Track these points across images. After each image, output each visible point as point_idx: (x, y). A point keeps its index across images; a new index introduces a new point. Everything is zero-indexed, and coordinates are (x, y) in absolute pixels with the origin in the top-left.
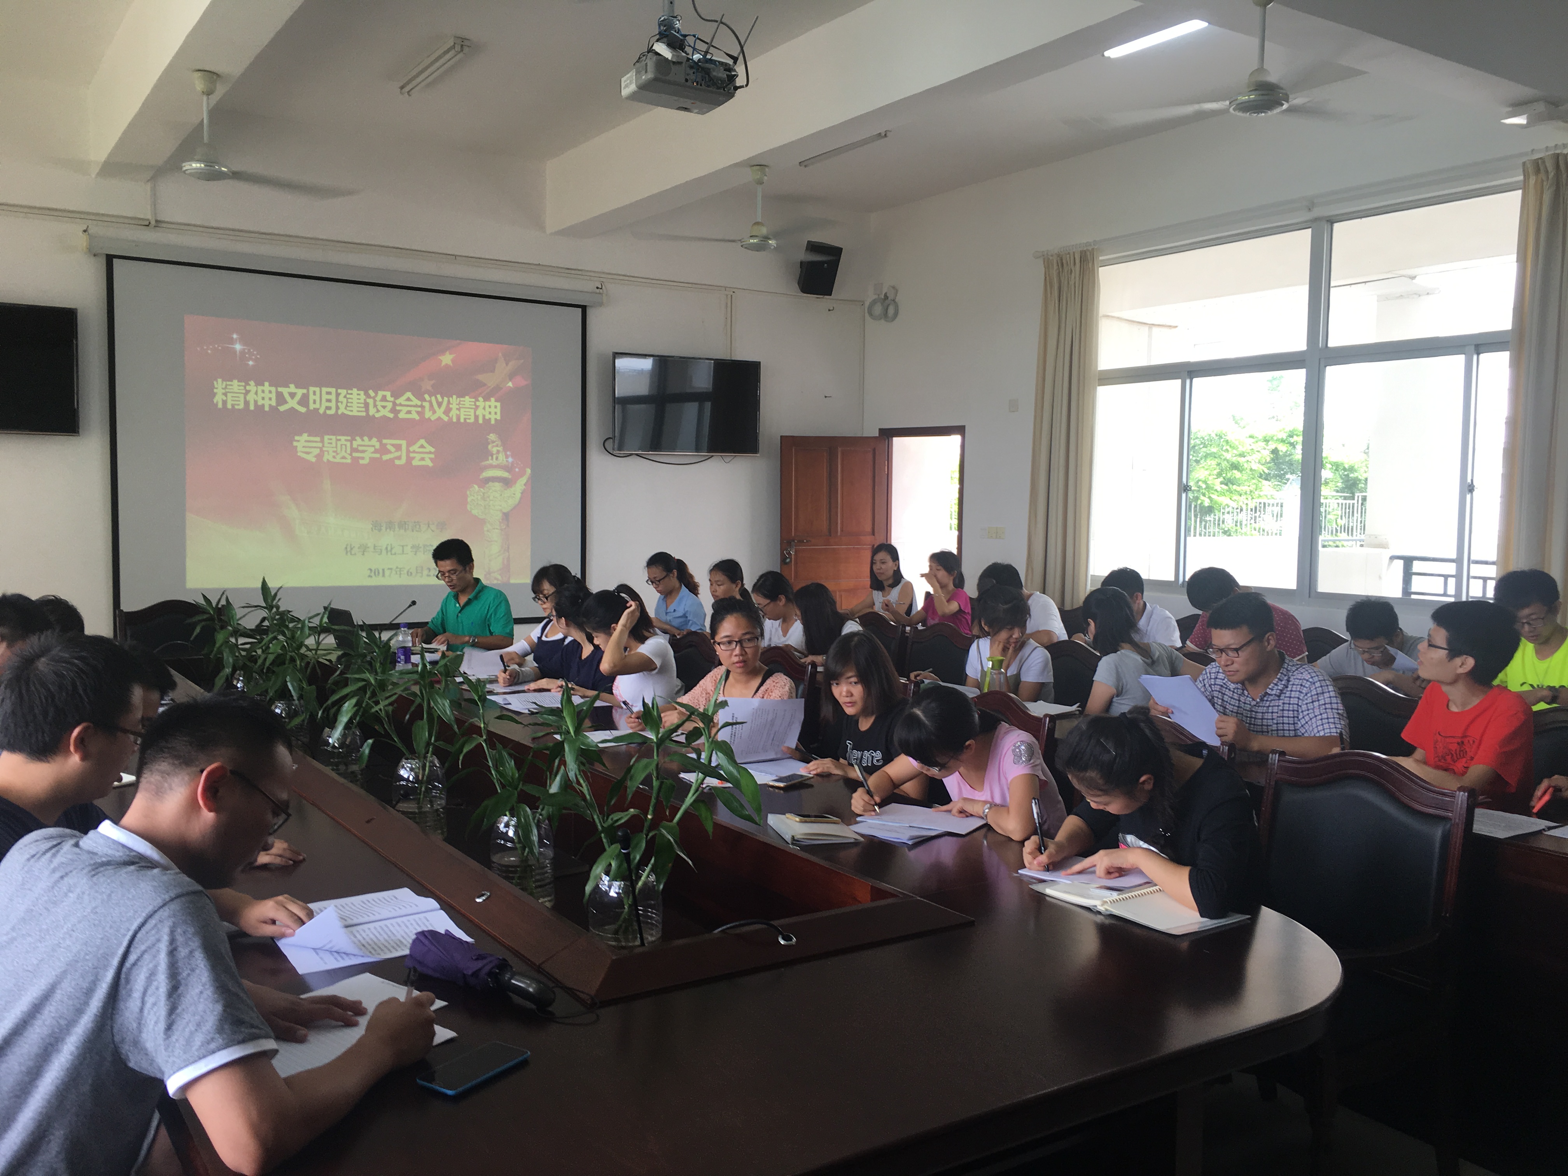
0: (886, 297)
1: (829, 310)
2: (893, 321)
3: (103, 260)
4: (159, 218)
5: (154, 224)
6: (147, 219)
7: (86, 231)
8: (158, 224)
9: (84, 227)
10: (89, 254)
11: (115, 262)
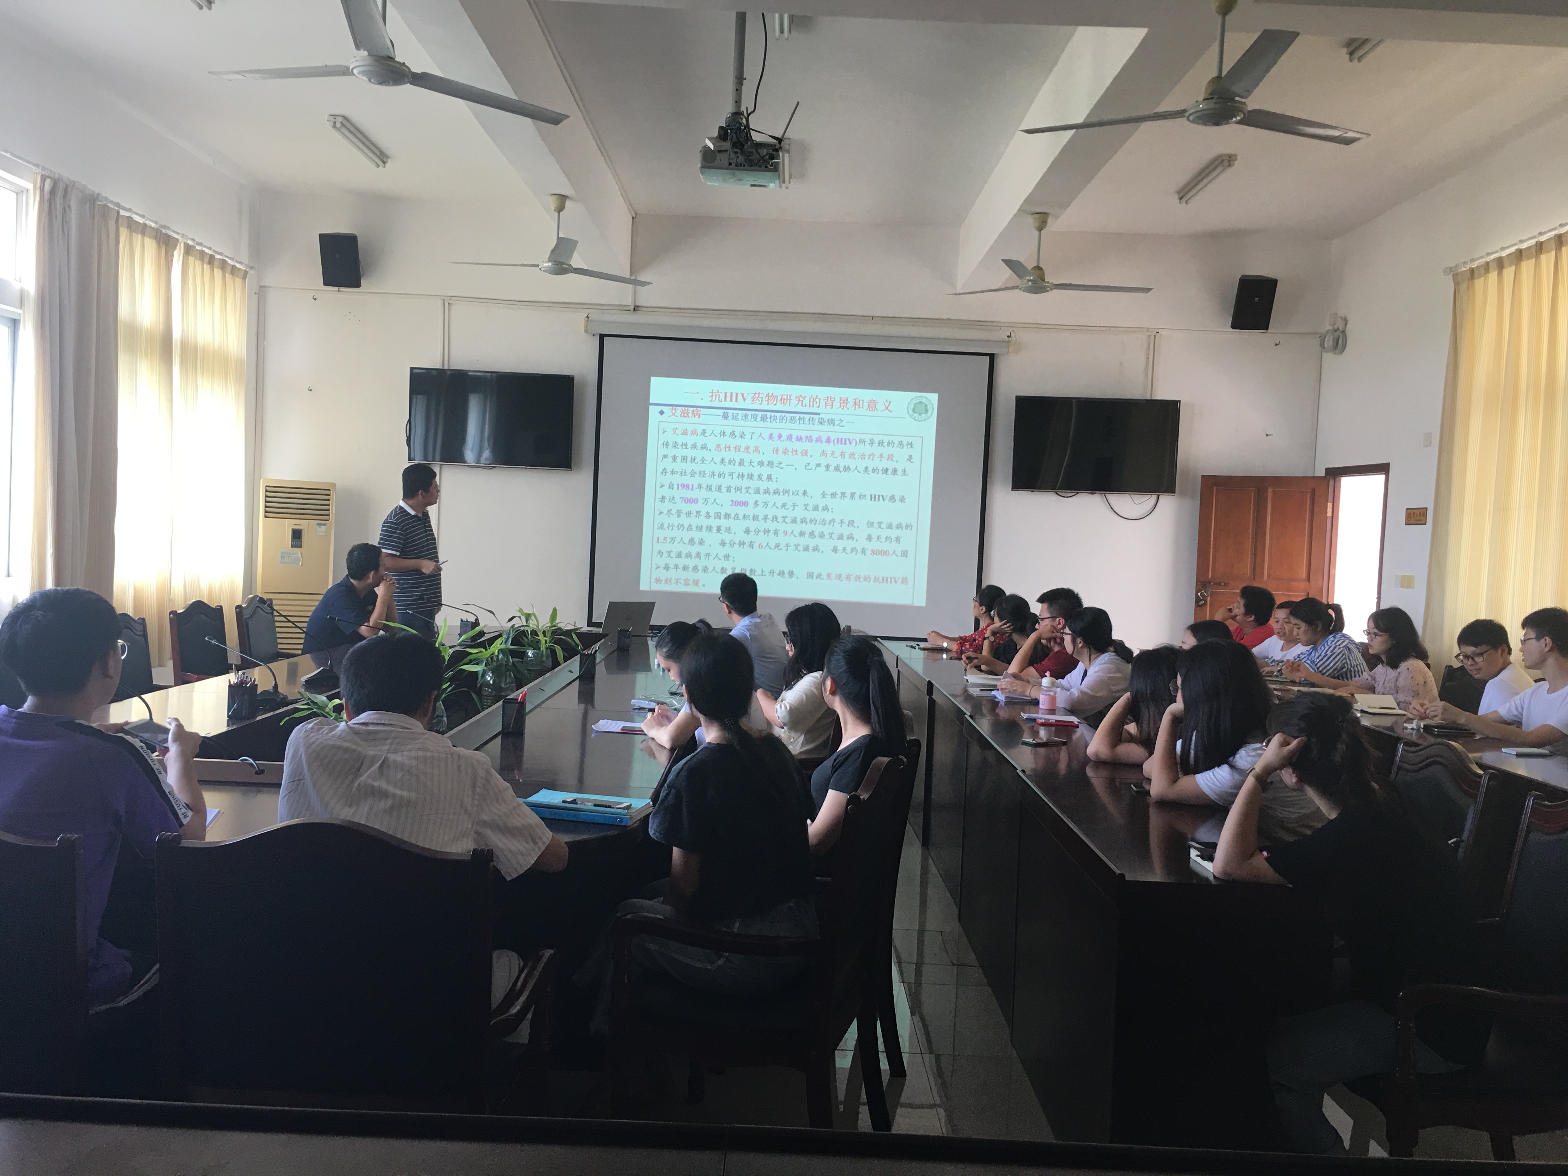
0: (1338, 329)
1: (1276, 345)
2: (1342, 353)
3: (598, 338)
4: (637, 304)
5: (634, 309)
6: (629, 306)
7: (588, 317)
8: (637, 309)
9: (586, 315)
10: (588, 334)
11: (606, 339)
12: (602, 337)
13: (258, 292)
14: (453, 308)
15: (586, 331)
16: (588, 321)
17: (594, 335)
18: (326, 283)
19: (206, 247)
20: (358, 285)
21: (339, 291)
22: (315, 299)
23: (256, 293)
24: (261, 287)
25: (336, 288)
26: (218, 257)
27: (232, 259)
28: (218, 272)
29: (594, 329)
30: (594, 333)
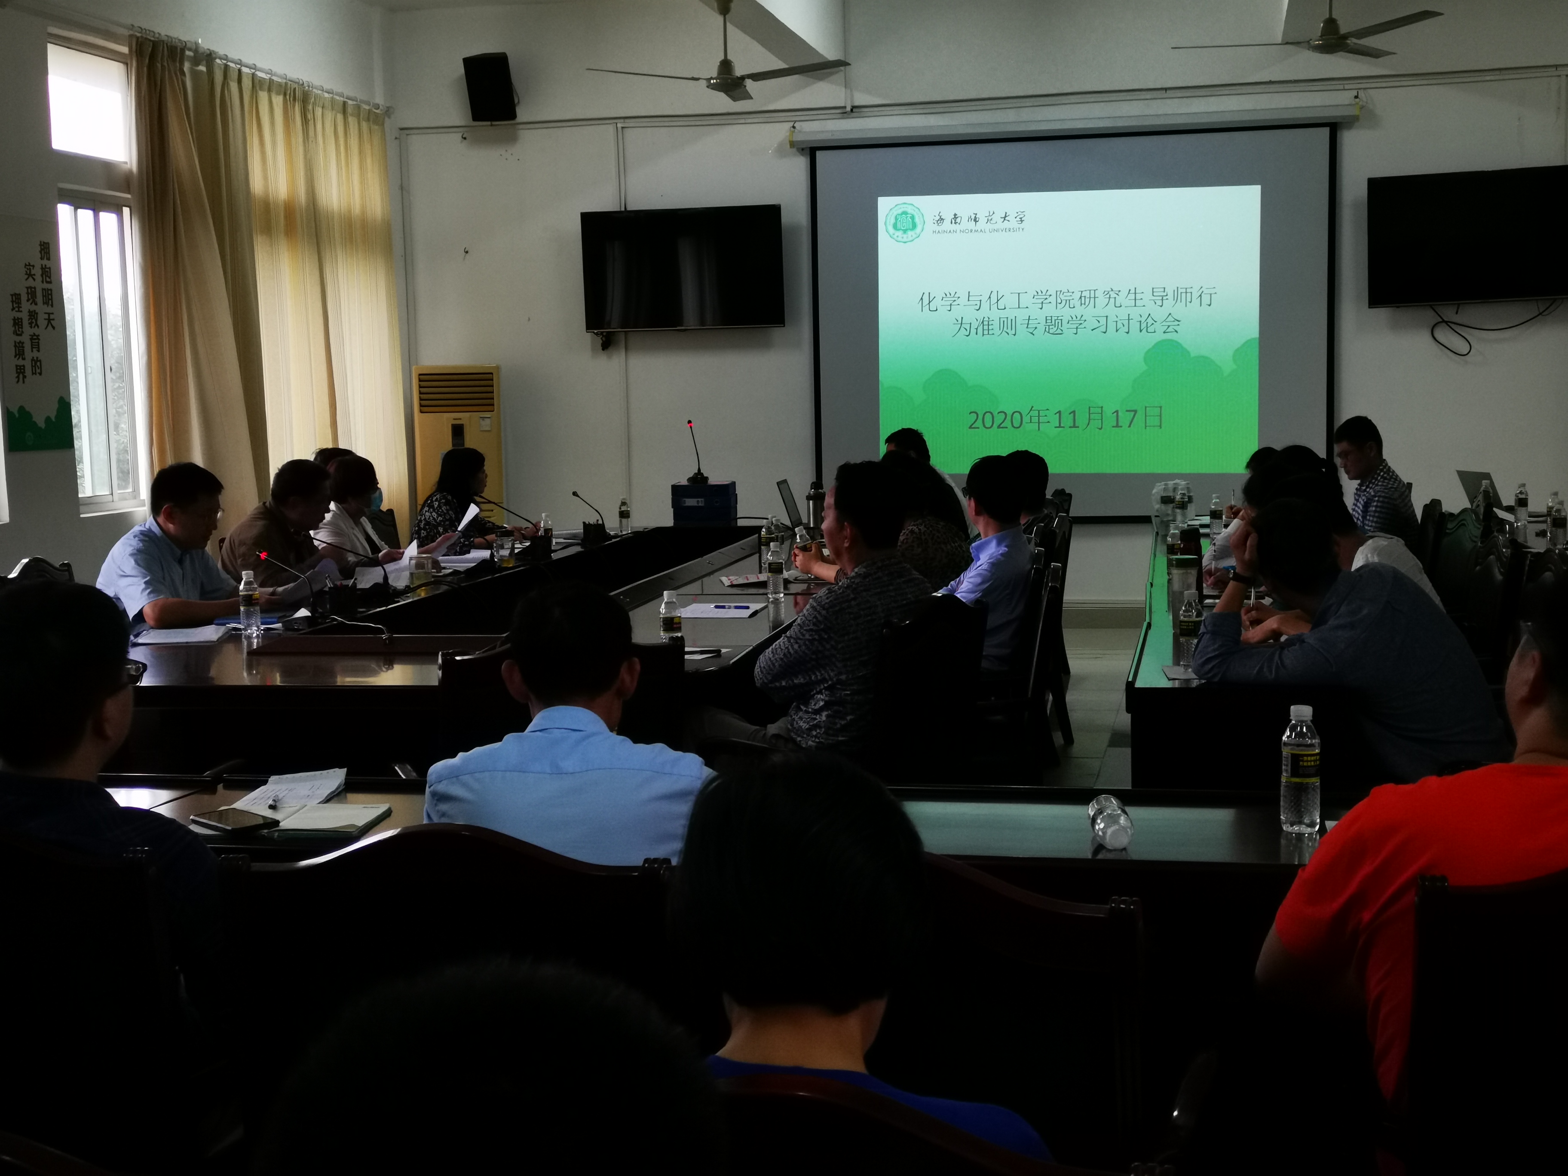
3: (807, 152)
4: (856, 104)
5: (852, 110)
6: (845, 107)
7: (793, 128)
8: (854, 110)
9: (791, 124)
10: (794, 150)
11: (819, 154)
12: (812, 151)
13: (398, 137)
14: (628, 132)
15: (792, 144)
16: (794, 132)
17: (803, 150)
18: (475, 118)
19: (337, 94)
20: (512, 115)
21: (492, 125)
22: (465, 138)
23: (396, 138)
24: (402, 129)
25: (489, 123)
26: (350, 102)
27: (368, 103)
28: (352, 120)
29: (803, 142)
30: (804, 146)
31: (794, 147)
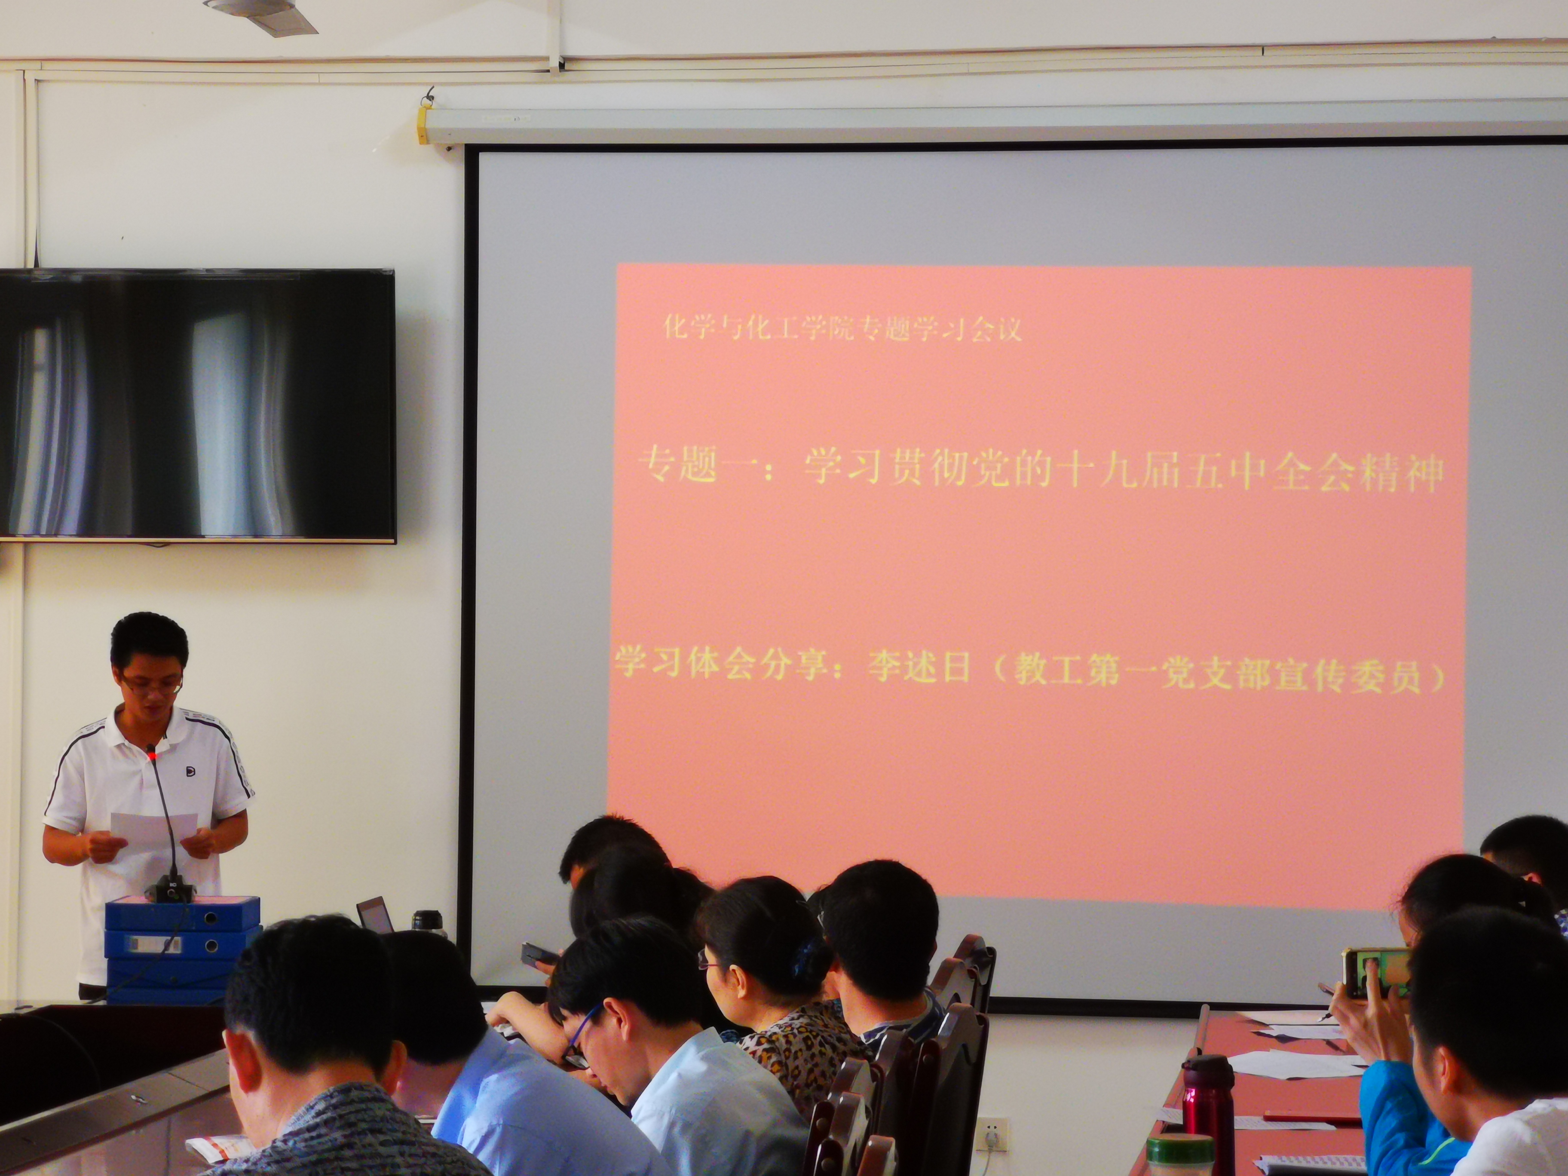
3: (460, 154)
4: (571, 52)
5: (562, 66)
6: (547, 59)
7: (430, 98)
8: (567, 67)
9: (425, 91)
10: (429, 149)
11: (485, 159)
12: (472, 153)
14: (49, 91)
15: (425, 137)
16: (429, 108)
17: (449, 149)
29: (450, 132)
30: (450, 142)
31: (428, 142)
